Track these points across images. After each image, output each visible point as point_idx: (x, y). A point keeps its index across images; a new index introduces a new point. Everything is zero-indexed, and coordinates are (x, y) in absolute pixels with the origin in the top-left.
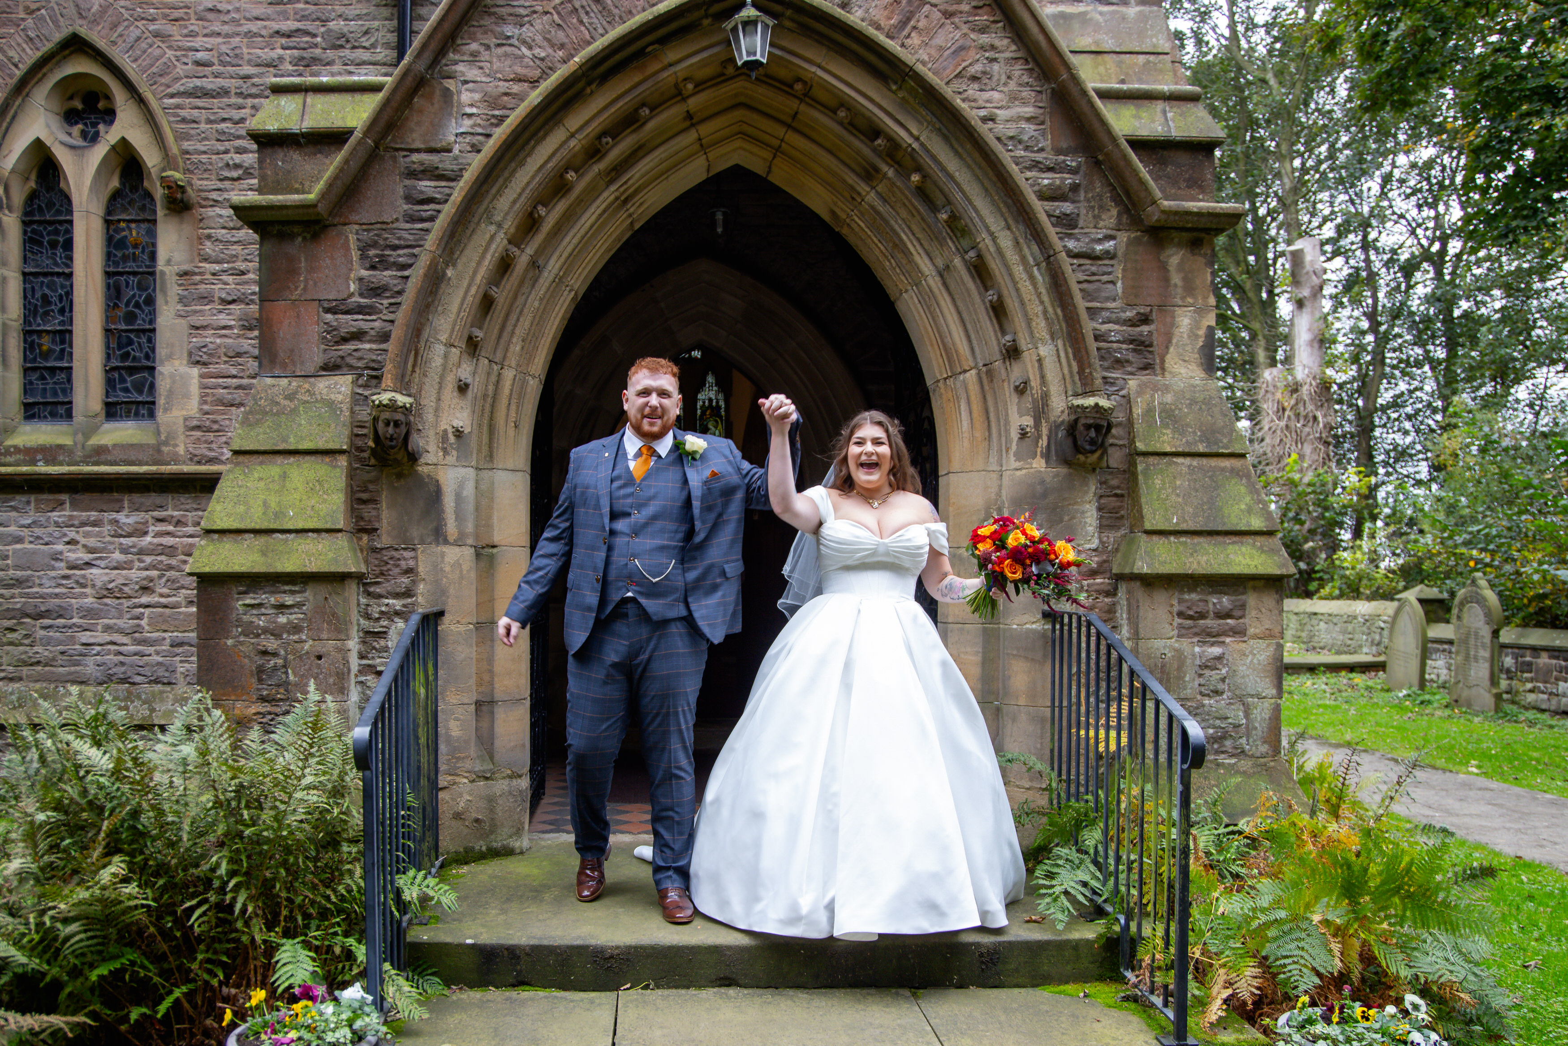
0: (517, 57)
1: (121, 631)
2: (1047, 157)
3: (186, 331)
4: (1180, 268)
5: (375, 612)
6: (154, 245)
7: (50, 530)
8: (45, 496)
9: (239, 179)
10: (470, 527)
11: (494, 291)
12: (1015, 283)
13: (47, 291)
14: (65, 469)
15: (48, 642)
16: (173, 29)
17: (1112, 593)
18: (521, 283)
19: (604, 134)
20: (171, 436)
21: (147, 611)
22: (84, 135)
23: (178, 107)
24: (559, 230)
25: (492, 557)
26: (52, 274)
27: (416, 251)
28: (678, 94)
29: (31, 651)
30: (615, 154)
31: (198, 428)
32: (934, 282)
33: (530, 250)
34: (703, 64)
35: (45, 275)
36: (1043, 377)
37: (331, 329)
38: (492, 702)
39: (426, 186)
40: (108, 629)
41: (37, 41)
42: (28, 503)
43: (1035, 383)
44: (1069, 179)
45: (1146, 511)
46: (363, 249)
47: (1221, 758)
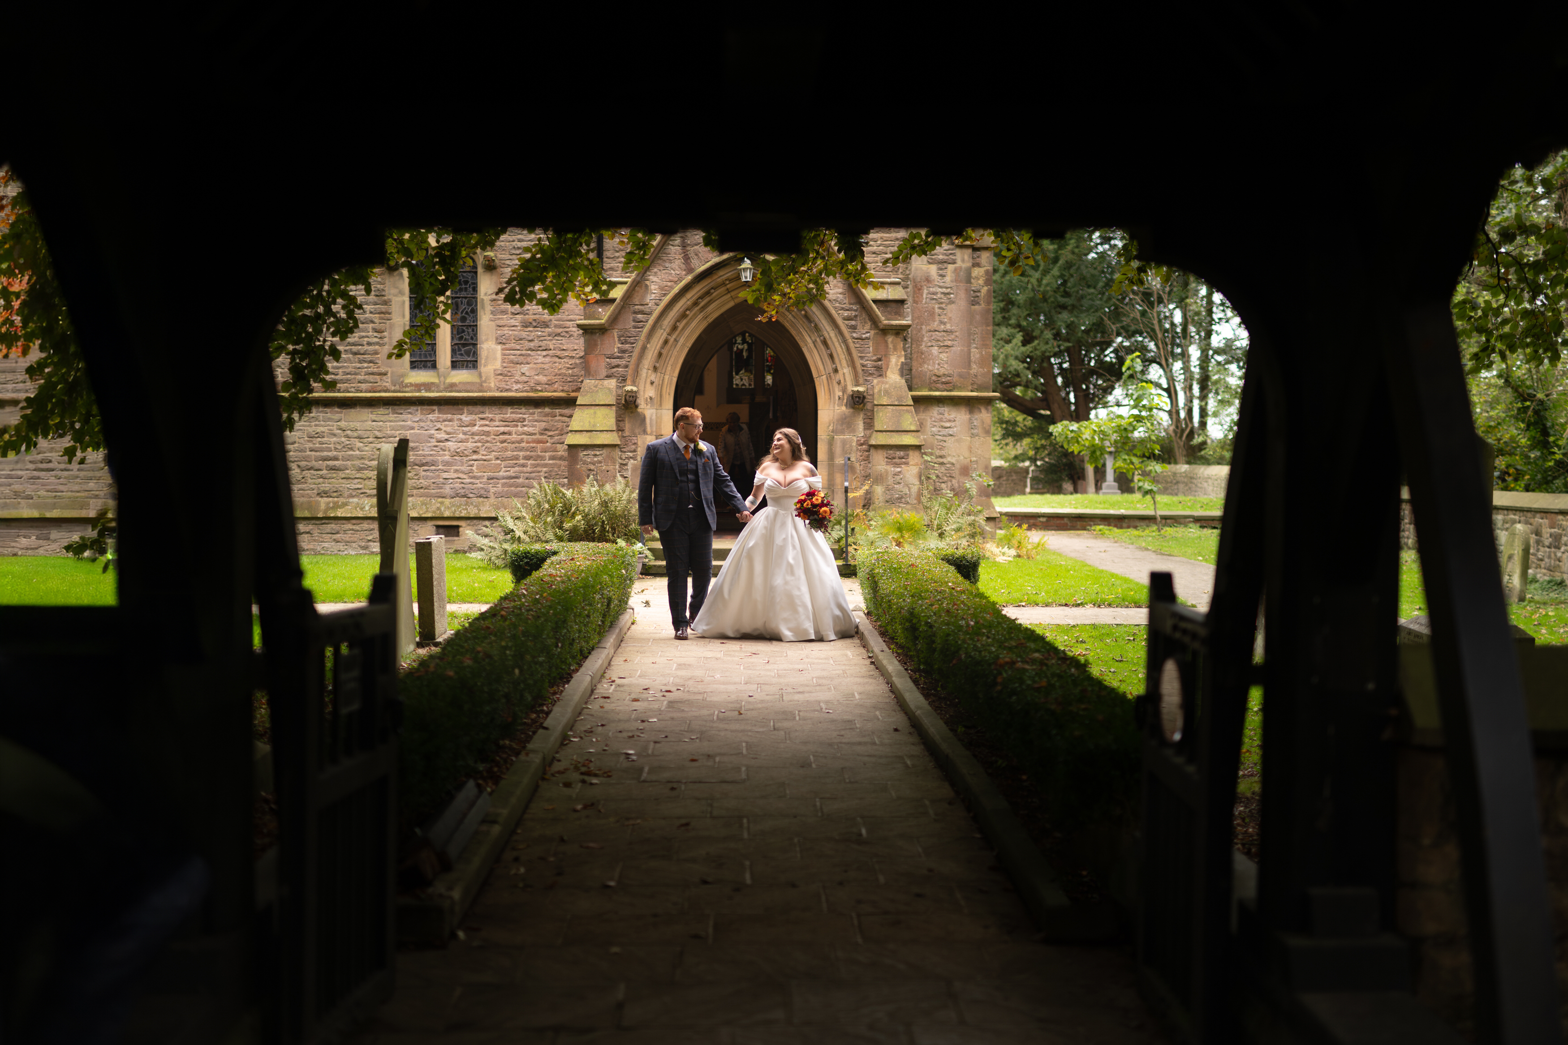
0: (670, 274)
1: (463, 472)
2: (847, 306)
3: (495, 328)
4: (892, 342)
5: (624, 457)
6: (476, 284)
7: (428, 423)
10: (654, 429)
11: (662, 351)
12: (835, 348)
14: (435, 394)
15: (427, 477)
17: (868, 451)
18: (671, 346)
19: (699, 298)
20: (487, 378)
21: (476, 463)
24: (684, 329)
27: (637, 338)
28: (723, 284)
29: (418, 482)
30: (702, 304)
31: (501, 374)
32: (811, 345)
33: (674, 337)
36: (845, 379)
37: (609, 364)
39: (640, 316)
40: (456, 471)
42: (418, 410)
43: (842, 381)
44: (854, 313)
45: (876, 424)
46: (619, 337)
47: (901, 505)
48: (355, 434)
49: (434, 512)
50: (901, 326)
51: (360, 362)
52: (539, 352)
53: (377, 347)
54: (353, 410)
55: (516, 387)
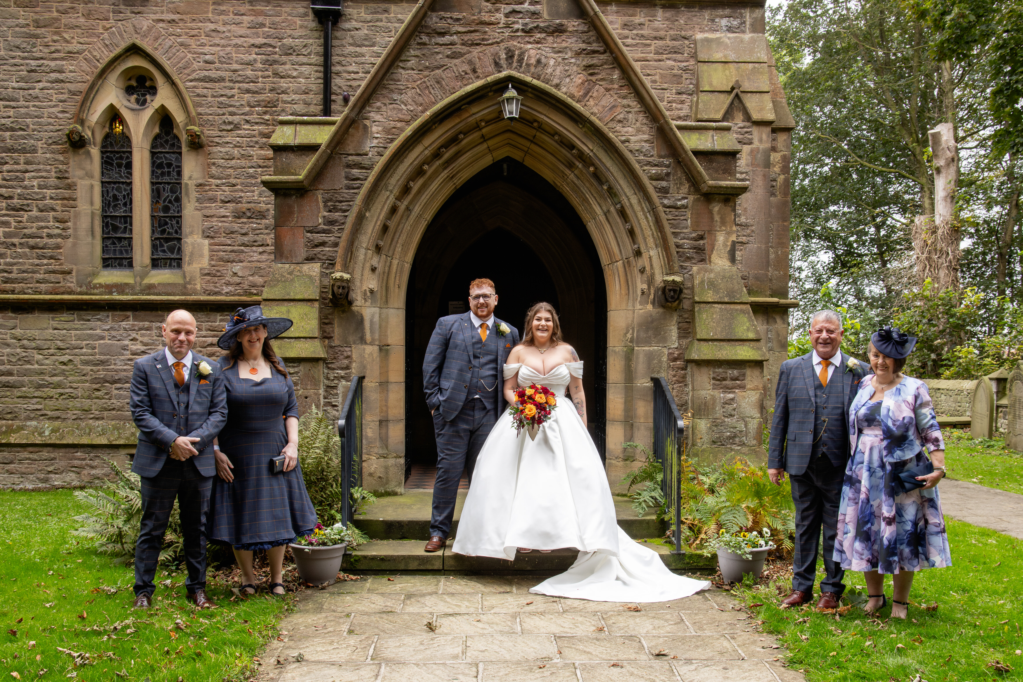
0: (399, 110)
2: (655, 160)
3: (201, 218)
4: (719, 212)
5: (331, 376)
6: (180, 167)
7: (121, 332)
8: (118, 313)
9: (231, 130)
10: (377, 336)
11: (389, 223)
12: (638, 221)
13: (116, 193)
14: (130, 297)
15: (119, 397)
16: (191, 42)
17: (686, 369)
18: (402, 217)
19: (442, 147)
20: (192, 279)
22: (137, 101)
23: (195, 87)
24: (420, 192)
25: (387, 351)
26: (119, 183)
27: (351, 203)
28: (477, 127)
29: (109, 403)
30: (446, 156)
31: (208, 274)
32: (602, 218)
33: (406, 203)
34: (490, 113)
35: (115, 183)
36: (651, 265)
37: (310, 241)
38: (387, 421)
39: (356, 172)
41: (110, 47)
42: (108, 316)
43: (648, 268)
44: (665, 170)
45: (698, 329)
46: (325, 202)
47: (734, 447)
48: (34, 345)
49: (128, 439)
50: (733, 188)
51: (39, 257)
52: (254, 248)
53: (59, 240)
54: (30, 316)
55: (226, 289)
